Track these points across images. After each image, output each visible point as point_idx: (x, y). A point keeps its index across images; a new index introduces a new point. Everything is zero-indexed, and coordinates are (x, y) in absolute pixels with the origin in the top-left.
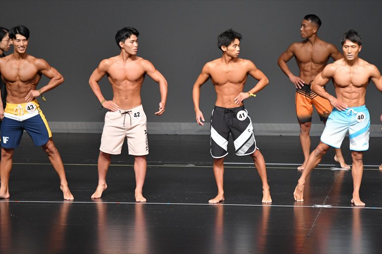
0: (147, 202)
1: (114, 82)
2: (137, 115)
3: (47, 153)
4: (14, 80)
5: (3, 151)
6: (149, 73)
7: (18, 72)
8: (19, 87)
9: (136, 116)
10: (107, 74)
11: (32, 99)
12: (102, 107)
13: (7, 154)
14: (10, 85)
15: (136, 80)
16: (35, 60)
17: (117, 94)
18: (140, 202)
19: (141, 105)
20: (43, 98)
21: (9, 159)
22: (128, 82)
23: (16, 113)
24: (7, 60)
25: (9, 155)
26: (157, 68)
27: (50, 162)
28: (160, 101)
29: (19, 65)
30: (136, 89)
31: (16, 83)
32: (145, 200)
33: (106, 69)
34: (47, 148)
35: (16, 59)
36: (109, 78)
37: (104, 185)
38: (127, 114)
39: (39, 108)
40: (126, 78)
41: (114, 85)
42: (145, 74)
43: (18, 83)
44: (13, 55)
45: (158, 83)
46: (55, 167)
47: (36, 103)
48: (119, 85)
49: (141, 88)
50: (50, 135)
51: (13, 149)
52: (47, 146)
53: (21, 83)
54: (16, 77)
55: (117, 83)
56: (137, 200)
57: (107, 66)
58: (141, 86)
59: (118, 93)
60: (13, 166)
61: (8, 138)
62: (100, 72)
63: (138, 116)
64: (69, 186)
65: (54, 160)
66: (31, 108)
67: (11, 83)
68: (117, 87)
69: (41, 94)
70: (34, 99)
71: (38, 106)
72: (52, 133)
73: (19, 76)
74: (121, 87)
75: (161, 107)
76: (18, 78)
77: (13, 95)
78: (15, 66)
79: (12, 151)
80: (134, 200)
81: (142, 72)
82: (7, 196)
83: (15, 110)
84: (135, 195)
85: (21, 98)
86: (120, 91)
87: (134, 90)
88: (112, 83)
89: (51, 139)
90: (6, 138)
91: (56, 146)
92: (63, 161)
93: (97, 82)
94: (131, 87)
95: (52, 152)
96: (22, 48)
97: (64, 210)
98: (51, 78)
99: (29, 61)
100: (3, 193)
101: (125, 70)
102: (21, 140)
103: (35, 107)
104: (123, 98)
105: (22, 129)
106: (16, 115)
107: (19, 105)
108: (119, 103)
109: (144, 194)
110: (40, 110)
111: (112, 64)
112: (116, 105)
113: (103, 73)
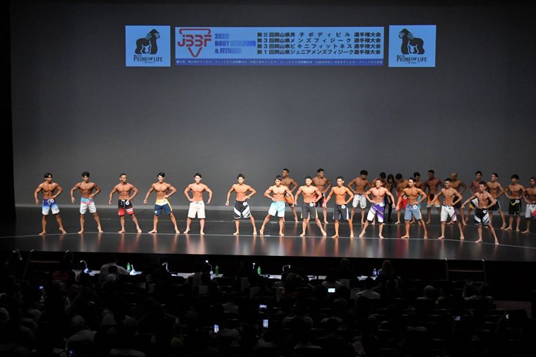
4: (159, 191)
6: (206, 190)
7: (161, 188)
10: (191, 190)
13: (156, 217)
14: (158, 193)
15: (201, 192)
16: (166, 184)
17: (194, 196)
19: (203, 200)
21: (157, 219)
23: (160, 203)
24: (157, 184)
27: (171, 220)
28: (209, 199)
29: (161, 186)
30: (201, 195)
33: (190, 188)
34: (170, 215)
35: (160, 184)
37: (189, 229)
38: (197, 203)
39: (168, 201)
40: (198, 191)
41: (193, 194)
42: (204, 190)
43: (161, 192)
45: (208, 192)
46: (173, 222)
48: (195, 193)
50: (172, 211)
62: (188, 189)
63: (202, 204)
69: (169, 197)
70: (166, 198)
76: (161, 190)
77: (159, 197)
79: (158, 216)
82: (156, 231)
84: (200, 232)
86: (196, 196)
90: (156, 211)
93: (187, 192)
94: (199, 194)
95: (172, 216)
96: (161, 180)
98: (172, 190)
99: (164, 185)
101: (197, 188)
104: (197, 198)
105: (162, 208)
107: (161, 200)
111: (193, 186)
112: (194, 200)
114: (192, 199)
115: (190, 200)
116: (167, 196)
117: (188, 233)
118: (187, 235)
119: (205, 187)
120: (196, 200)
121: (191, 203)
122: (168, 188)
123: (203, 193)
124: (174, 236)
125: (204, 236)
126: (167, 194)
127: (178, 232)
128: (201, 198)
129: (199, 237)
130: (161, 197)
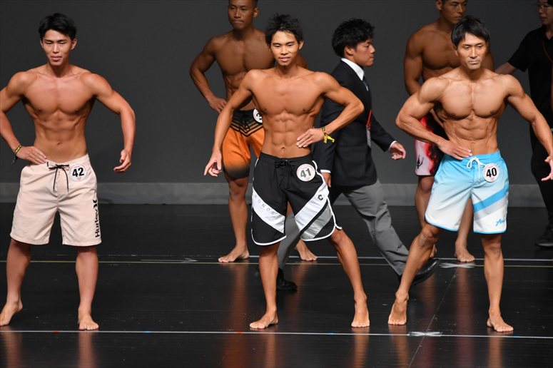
0: (99, 329)
1: (37, 114)
2: (78, 172)
6: (101, 98)
9: (76, 175)
10: (24, 99)
12: (17, 158)
15: (77, 113)
17: (42, 134)
18: (86, 329)
19: (87, 156)
22: (62, 115)
28: (123, 148)
30: (76, 127)
32: (96, 326)
33: (22, 90)
36: (28, 107)
37: (17, 303)
38: (59, 170)
40: (58, 108)
41: (37, 120)
42: (93, 101)
45: (118, 114)
48: (45, 120)
55: (42, 116)
56: (81, 327)
57: (23, 84)
58: (86, 121)
59: (45, 133)
62: (10, 95)
63: (80, 175)
68: (44, 123)
74: (49, 124)
75: (122, 158)
80: (76, 326)
81: (87, 96)
84: (79, 317)
86: (49, 132)
87: (73, 129)
88: (35, 116)
93: (5, 112)
94: (68, 123)
101: (56, 92)
104: (55, 143)
108: (47, 150)
109: (95, 315)
111: (33, 81)
112: (41, 153)
113: (16, 98)
114: (32, 147)
115: (22, 153)
118: (8, 332)
119: (97, 83)
120: (51, 154)
121: (26, 170)
123: (84, 115)
128: (80, 144)
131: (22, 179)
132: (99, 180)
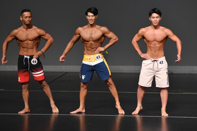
0: (168, 116)
1: (147, 42)
2: (161, 62)
3: (108, 85)
4: (89, 40)
5: (82, 84)
6: (170, 37)
7: (91, 35)
8: (91, 44)
9: (161, 63)
10: (143, 37)
11: (99, 52)
12: (141, 57)
13: (84, 86)
14: (86, 43)
15: (161, 42)
16: (100, 27)
17: (149, 49)
18: (164, 116)
19: (164, 57)
20: (106, 52)
21: (86, 89)
22: (156, 42)
23: (90, 61)
24: (85, 28)
25: (85, 87)
26: (175, 33)
27: (109, 91)
29: (91, 31)
30: (161, 46)
31: (90, 42)
32: (167, 115)
33: (142, 35)
34: (108, 82)
35: (90, 28)
36: (145, 40)
37: (141, 107)
38: (155, 62)
39: (103, 58)
40: (155, 40)
41: (148, 44)
42: (167, 38)
43: (91, 42)
44: (88, 26)
45: (175, 42)
46: (113, 93)
47: (101, 55)
48: (150, 44)
49: (164, 46)
50: (110, 74)
51: (88, 83)
52: (108, 81)
53: (93, 42)
54: (90, 39)
55: (149, 43)
56: (162, 115)
57: (143, 32)
58: (164, 44)
59: (150, 49)
60: (87, 93)
61: (85, 76)
62: (139, 36)
63: (162, 63)
64: (121, 105)
65: (112, 89)
66: (98, 57)
67: (86, 42)
68: (150, 45)
69: (105, 50)
70: (100, 52)
71: (103, 56)
72: (111, 73)
73: (91, 38)
74: (152, 45)
75: (178, 57)
76: (91, 39)
77: (88, 50)
78: (89, 32)
79: (87, 84)
80: (161, 115)
81: (165, 36)
82: (84, 111)
83: (89, 59)
84: (162, 112)
85: (93, 51)
86: (151, 48)
87: (160, 47)
88: (147, 43)
89: (110, 76)
90: (84, 76)
91: (113, 81)
92: (118, 90)
93: (137, 42)
94: (158, 45)
95: (111, 84)
96: (91, 21)
97: (118, 120)
98: (110, 39)
99: (97, 29)
100: (82, 109)
101: (154, 35)
102: (93, 77)
103: (101, 57)
104: (153, 52)
105: (93, 70)
106: (90, 62)
107: (91, 56)
108: (151, 55)
110: (104, 59)
111: (146, 31)
112: (149, 56)
113: (141, 37)
114: (146, 54)
115: (143, 56)
116: (102, 49)
117: (140, 113)
118: (138, 116)
119: (168, 32)
120: (152, 56)
121: (144, 62)
122: (103, 35)
123: (164, 42)
124: (114, 119)
125: (168, 119)
126: (102, 45)
127: (121, 112)
128: (162, 53)
129: (159, 120)
130: (92, 50)
131: (143, 65)
132: (168, 65)
